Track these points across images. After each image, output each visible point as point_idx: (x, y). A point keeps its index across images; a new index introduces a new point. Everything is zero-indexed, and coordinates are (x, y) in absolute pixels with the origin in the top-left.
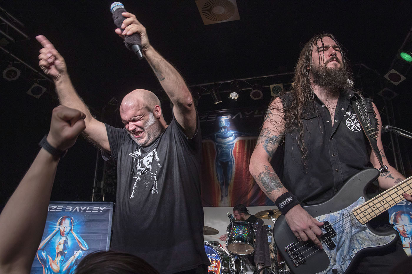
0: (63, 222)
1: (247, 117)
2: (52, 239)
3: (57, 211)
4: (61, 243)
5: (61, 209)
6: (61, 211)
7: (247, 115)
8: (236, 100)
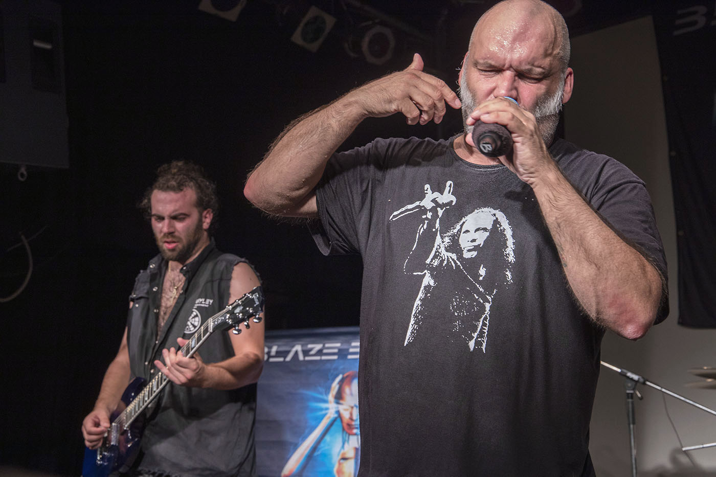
0: (344, 392)
2: (322, 445)
3: (324, 358)
4: (347, 456)
5: (336, 351)
6: (335, 357)
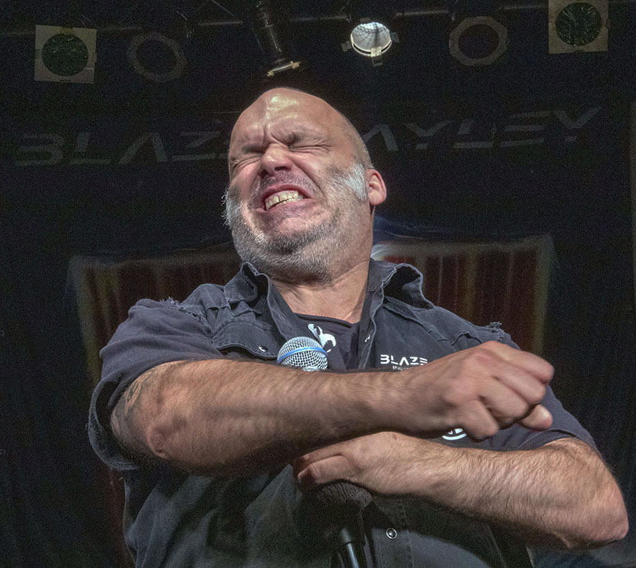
1: (421, 146)
7: (421, 140)
8: (377, 59)
